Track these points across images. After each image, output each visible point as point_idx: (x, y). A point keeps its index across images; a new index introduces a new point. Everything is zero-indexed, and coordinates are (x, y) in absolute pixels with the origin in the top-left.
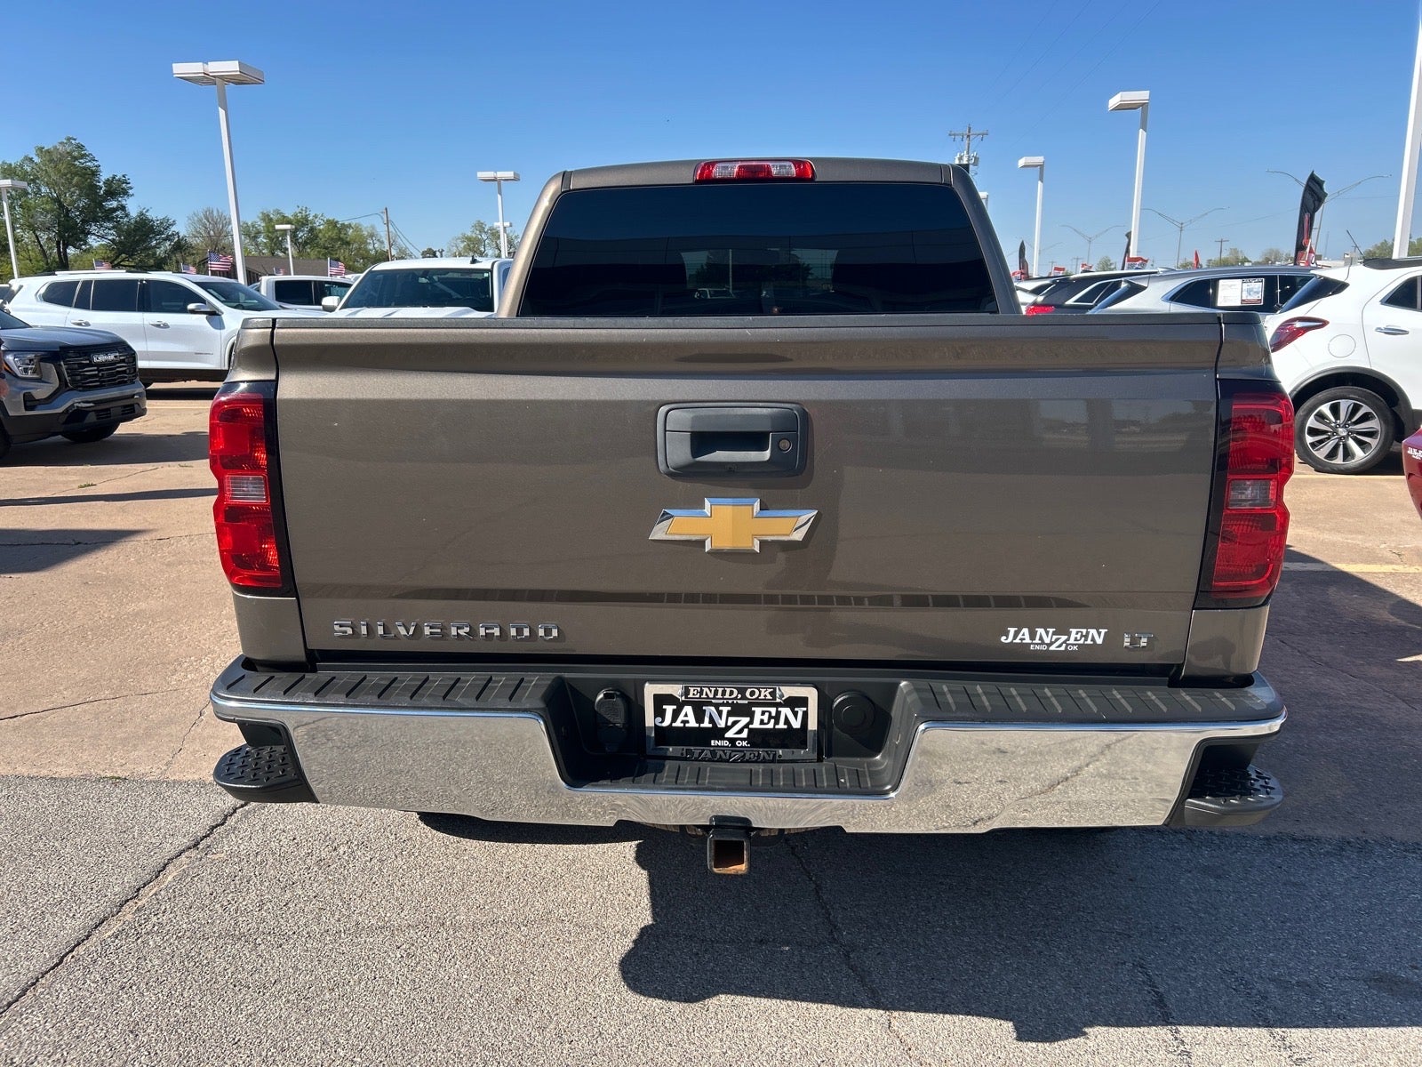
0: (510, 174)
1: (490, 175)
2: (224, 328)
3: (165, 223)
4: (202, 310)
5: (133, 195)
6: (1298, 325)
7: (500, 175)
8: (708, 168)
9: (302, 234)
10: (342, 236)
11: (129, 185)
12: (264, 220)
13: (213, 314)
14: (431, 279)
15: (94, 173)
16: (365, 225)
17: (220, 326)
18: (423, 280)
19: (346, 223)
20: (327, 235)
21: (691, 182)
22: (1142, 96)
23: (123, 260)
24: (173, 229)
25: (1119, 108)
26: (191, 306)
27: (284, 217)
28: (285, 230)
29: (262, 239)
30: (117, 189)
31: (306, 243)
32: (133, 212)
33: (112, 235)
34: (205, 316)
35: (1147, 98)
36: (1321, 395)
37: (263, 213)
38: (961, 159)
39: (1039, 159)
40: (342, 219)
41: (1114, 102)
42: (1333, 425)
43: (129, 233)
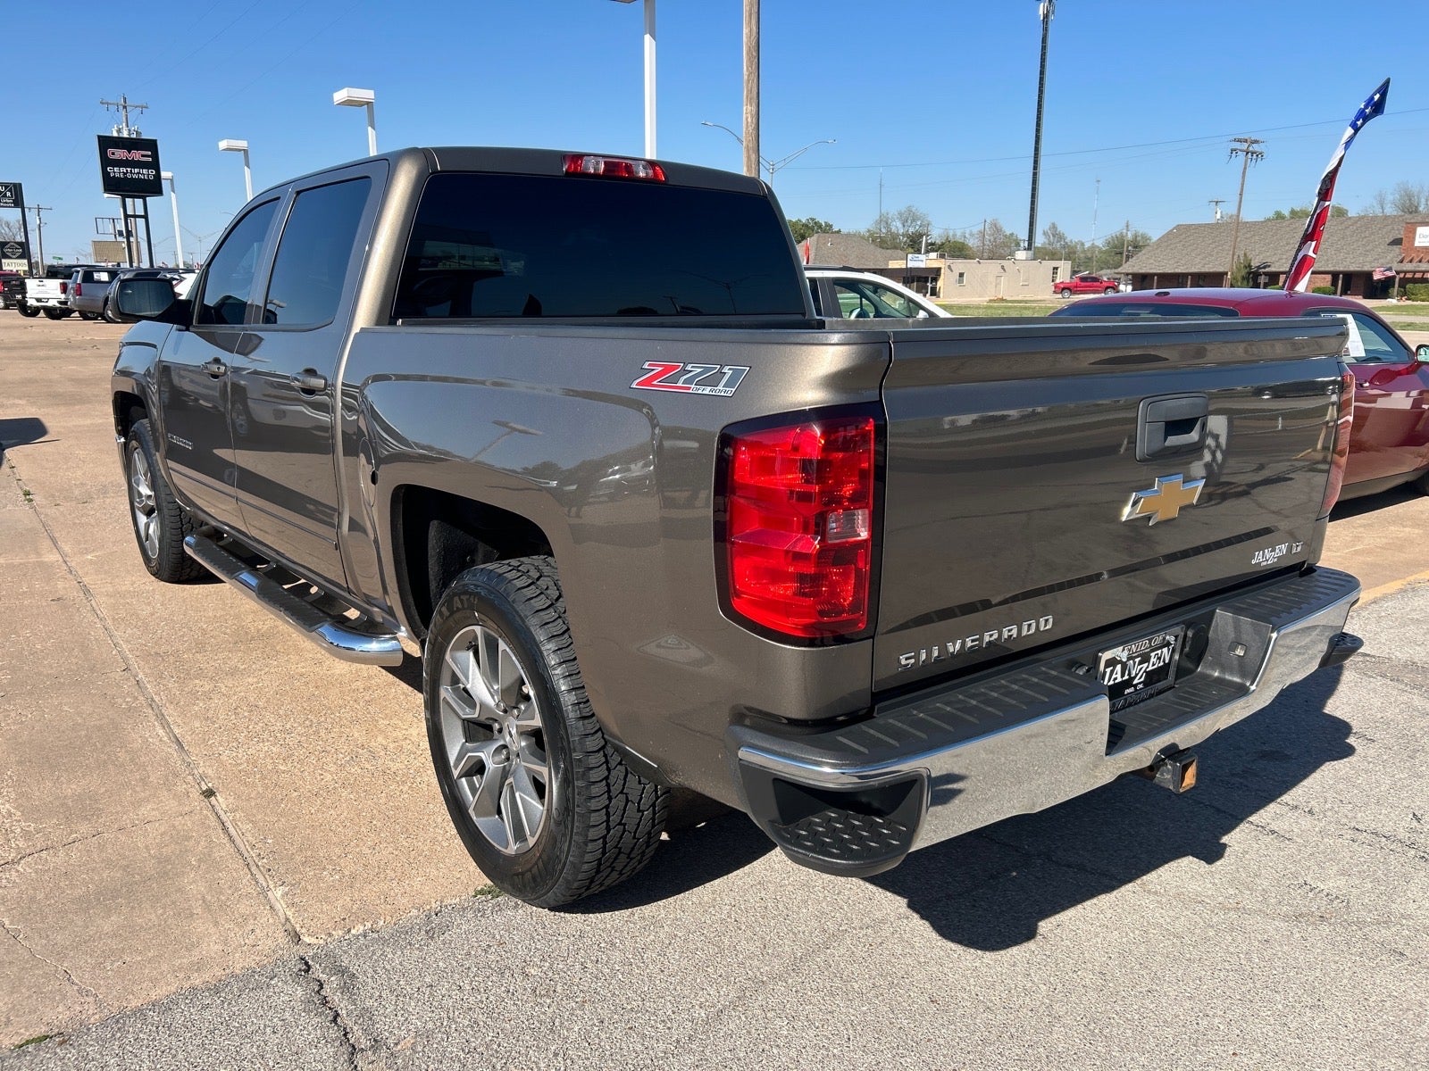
22: (368, 94)
35: (372, 97)
38: (119, 131)
39: (242, 144)
41: (339, 96)
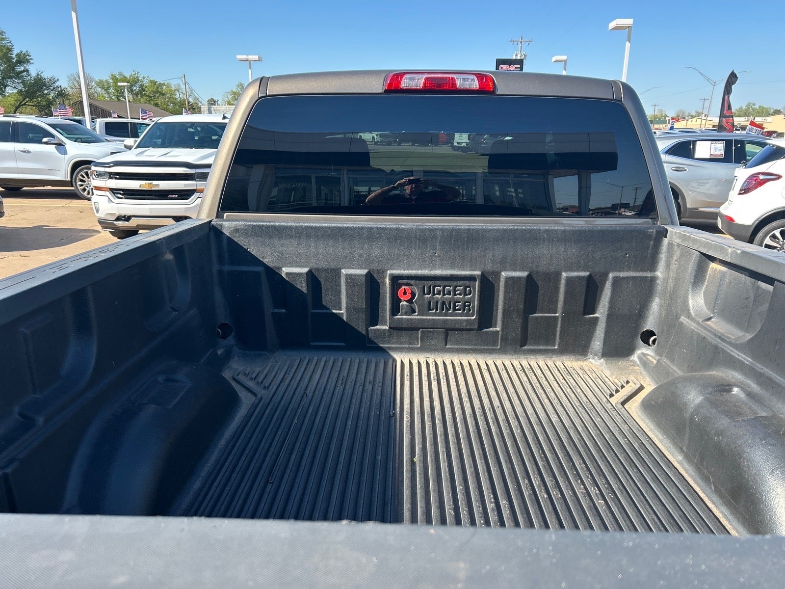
0: (256, 57)
1: (244, 57)
2: (67, 154)
3: (53, 81)
4: (52, 142)
5: (33, 63)
6: (761, 177)
7: (250, 57)
8: (398, 77)
9: (135, 88)
10: (159, 90)
11: (30, 57)
12: (113, 79)
13: (59, 145)
14: (196, 129)
15: (10, 50)
16: (173, 84)
17: (65, 152)
18: (191, 130)
19: (162, 82)
20: (150, 89)
21: (380, 91)
22: (629, 22)
23: (27, 102)
24: (57, 84)
25: (617, 28)
26: (45, 140)
27: (125, 77)
28: (124, 86)
29: (112, 90)
30: (23, 59)
31: (137, 94)
32: (33, 73)
33: (20, 87)
34: (54, 146)
35: (632, 23)
36: (775, 224)
37: (112, 75)
38: (516, 55)
39: (564, 58)
40: (159, 80)
41: (612, 25)
42: (781, 243)
43: (32, 86)
